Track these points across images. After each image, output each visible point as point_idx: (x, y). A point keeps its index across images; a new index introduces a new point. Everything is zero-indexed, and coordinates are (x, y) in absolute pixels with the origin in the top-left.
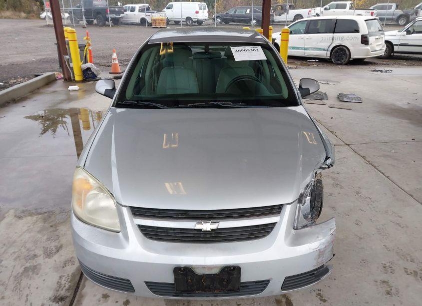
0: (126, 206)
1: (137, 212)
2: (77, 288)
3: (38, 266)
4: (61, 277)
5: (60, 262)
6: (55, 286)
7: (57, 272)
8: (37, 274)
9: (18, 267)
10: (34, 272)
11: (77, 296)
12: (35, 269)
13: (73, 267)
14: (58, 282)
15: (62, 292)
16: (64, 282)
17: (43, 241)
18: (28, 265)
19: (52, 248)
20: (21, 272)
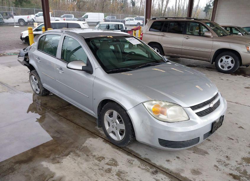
0: (189, 107)
1: (193, 108)
2: (153, 166)
3: (120, 171)
4: (139, 167)
5: (126, 163)
6: (144, 171)
7: (133, 167)
8: (127, 173)
9: (111, 177)
10: (124, 173)
11: (159, 167)
12: (121, 172)
13: (136, 161)
14: (142, 169)
15: (151, 170)
16: (144, 168)
17: (99, 162)
18: (115, 173)
19: (109, 162)
20: (118, 177)
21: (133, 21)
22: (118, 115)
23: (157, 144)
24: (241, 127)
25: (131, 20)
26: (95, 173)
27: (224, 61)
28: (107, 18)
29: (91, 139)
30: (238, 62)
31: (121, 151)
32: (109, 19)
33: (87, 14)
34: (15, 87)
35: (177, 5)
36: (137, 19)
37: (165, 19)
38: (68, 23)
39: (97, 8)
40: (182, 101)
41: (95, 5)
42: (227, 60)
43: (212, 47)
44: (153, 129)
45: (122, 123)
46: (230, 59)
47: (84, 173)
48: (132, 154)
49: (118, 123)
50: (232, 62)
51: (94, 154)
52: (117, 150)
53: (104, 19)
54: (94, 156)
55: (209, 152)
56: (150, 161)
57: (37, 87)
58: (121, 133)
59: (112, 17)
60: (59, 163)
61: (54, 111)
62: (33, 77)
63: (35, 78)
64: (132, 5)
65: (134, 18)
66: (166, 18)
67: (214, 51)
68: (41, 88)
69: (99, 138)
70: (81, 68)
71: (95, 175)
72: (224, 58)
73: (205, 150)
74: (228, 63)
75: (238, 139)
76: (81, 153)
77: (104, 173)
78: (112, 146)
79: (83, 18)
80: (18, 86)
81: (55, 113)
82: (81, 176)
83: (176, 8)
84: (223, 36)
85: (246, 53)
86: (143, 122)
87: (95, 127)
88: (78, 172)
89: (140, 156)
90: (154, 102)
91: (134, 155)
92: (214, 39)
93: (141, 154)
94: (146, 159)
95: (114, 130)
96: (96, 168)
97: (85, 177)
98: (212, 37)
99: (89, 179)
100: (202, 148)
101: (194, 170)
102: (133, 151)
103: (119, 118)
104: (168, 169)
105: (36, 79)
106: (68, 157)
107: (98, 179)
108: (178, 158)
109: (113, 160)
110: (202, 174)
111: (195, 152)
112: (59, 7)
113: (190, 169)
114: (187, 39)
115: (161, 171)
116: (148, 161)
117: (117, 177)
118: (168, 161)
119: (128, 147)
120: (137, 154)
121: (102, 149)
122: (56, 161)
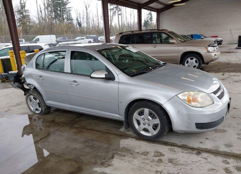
1: (215, 93)
2: (193, 149)
3: (170, 159)
4: (183, 152)
5: (170, 152)
6: (189, 154)
7: (178, 153)
8: (177, 159)
9: (167, 165)
10: (174, 160)
11: (198, 149)
12: (172, 160)
13: (176, 149)
14: (187, 153)
15: (194, 152)
16: (187, 152)
17: (146, 157)
18: (167, 162)
19: (155, 154)
20: (172, 164)
21: (84, 40)
22: (150, 112)
23: (194, 129)
24: (235, 108)
25: (82, 39)
26: (150, 166)
27: (189, 62)
28: (58, 39)
29: (123, 140)
30: (201, 61)
31: (158, 144)
32: (61, 40)
33: (38, 37)
34: (7, 111)
35: (120, 22)
36: (87, 38)
37: (131, 32)
38: (28, 46)
39: (46, 30)
40: (204, 88)
41: (43, 29)
42: (192, 61)
43: (178, 52)
44: (190, 116)
45: (156, 118)
46: (194, 60)
47: (140, 169)
48: (168, 144)
49: (151, 119)
50: (196, 62)
51: (136, 151)
52: (154, 144)
53: (56, 41)
54: (138, 153)
55: (227, 130)
56: (187, 146)
57: (38, 106)
58: (155, 128)
59: (63, 38)
60: (111, 166)
61: (67, 125)
62: (32, 97)
63: (34, 98)
64: (78, 26)
65: (84, 37)
66: (133, 32)
67: (180, 55)
68: (42, 106)
69: (130, 138)
70: (104, 76)
71: (151, 167)
72: (189, 59)
73: (222, 129)
74: (193, 63)
75: (239, 116)
76: (123, 153)
77: (158, 164)
78: (147, 142)
79: (35, 41)
80: (9, 110)
81: (71, 126)
82: (140, 171)
83: (119, 26)
84: (184, 41)
85: (206, 53)
86: (179, 112)
87: (119, 130)
88: (134, 168)
89: (177, 144)
90: (186, 93)
91: (171, 145)
92: (178, 45)
93: (176, 143)
94: (183, 145)
95: (146, 126)
96: (147, 161)
97: (144, 171)
98: (176, 43)
99: (149, 171)
100: (220, 128)
101: (226, 145)
102: (168, 142)
103: (150, 114)
104: (206, 148)
105: (36, 98)
106: (115, 159)
107: (156, 169)
108: (207, 139)
109: (157, 152)
110: (233, 146)
111: (216, 132)
112: (5, 33)
113: (223, 145)
114: (155, 47)
115: (202, 151)
116: (186, 147)
117: (170, 164)
118: (201, 142)
119: (161, 140)
120: (172, 143)
121: (140, 146)
122: (107, 165)
